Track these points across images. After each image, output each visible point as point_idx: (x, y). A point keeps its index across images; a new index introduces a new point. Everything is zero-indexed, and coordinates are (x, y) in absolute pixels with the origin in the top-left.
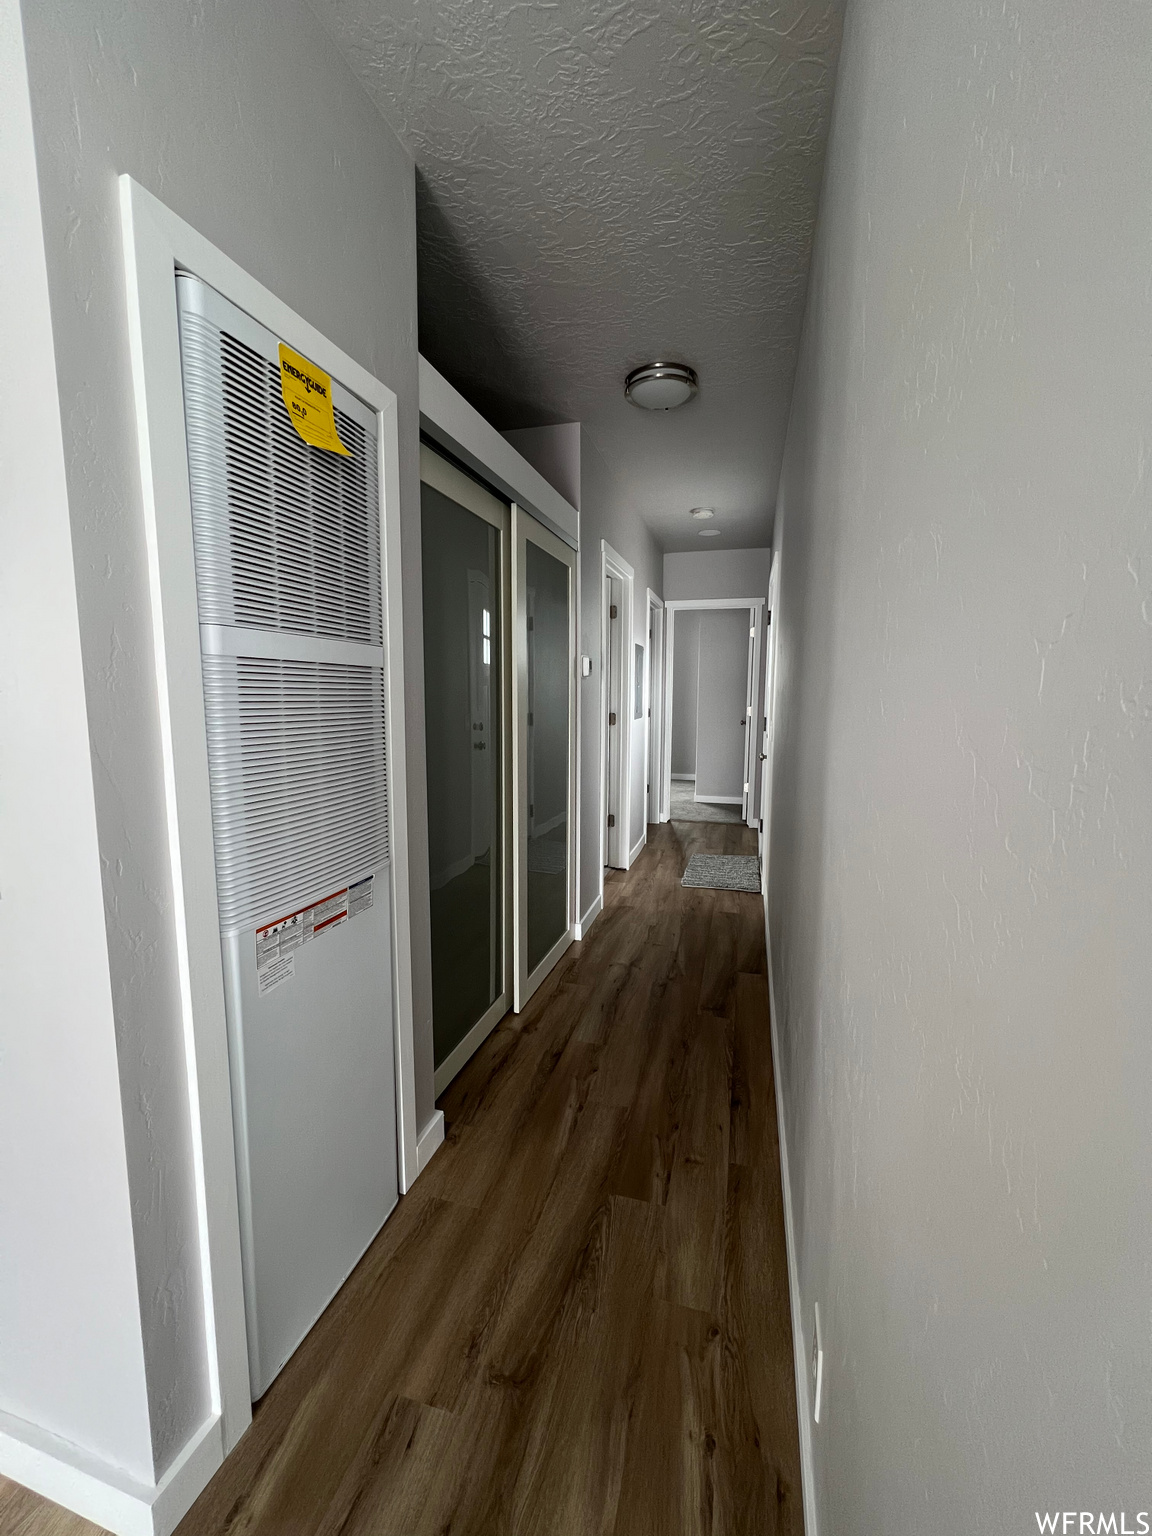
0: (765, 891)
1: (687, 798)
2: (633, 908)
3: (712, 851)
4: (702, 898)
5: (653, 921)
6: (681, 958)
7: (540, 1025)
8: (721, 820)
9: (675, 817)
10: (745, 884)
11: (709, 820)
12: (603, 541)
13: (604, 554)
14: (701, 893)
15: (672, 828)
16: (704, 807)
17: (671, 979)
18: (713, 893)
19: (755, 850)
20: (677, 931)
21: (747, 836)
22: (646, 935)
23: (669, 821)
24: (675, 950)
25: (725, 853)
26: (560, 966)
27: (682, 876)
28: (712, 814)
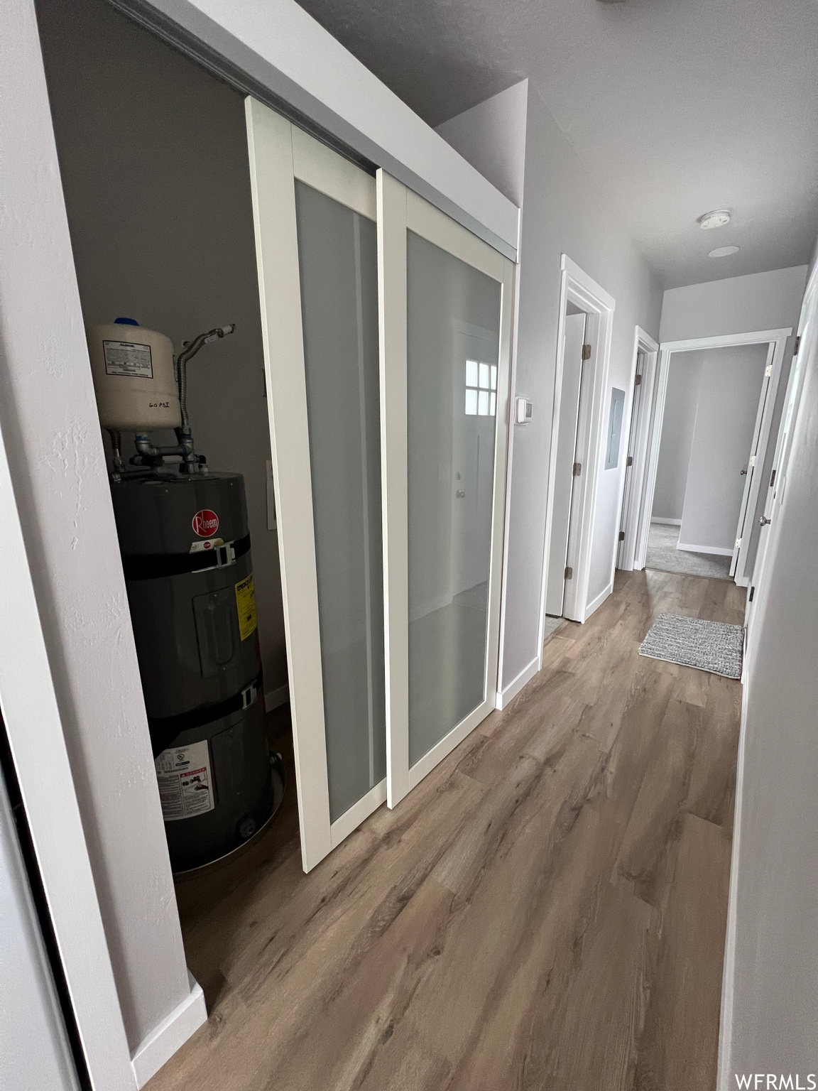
0: (746, 680)
1: (669, 544)
2: (573, 675)
3: (685, 611)
4: (660, 674)
5: (591, 699)
6: (612, 768)
7: (405, 837)
8: (703, 574)
9: (650, 565)
10: (720, 664)
11: (689, 572)
12: (564, 256)
13: (564, 273)
14: (660, 669)
15: (645, 577)
16: (687, 556)
17: (589, 800)
18: (675, 670)
19: (740, 617)
20: (617, 719)
21: (732, 596)
22: (578, 718)
23: (644, 569)
24: (607, 751)
25: (700, 617)
26: (463, 746)
27: (641, 640)
28: (695, 565)
